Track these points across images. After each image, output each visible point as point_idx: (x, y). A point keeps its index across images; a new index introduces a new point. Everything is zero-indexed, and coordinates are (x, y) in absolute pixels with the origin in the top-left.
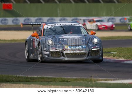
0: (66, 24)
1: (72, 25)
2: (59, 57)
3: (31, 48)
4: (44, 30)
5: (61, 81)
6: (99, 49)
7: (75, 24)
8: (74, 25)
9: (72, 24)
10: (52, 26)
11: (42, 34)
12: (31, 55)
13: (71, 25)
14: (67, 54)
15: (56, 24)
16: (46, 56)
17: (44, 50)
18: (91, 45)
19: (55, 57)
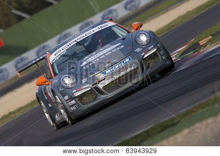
0: (84, 34)
1: (95, 32)
2: (95, 99)
3: (50, 105)
4: (52, 66)
5: (162, 131)
6: (156, 50)
7: (99, 27)
8: (99, 30)
9: (94, 29)
10: (62, 51)
11: (52, 74)
12: (56, 116)
13: (93, 33)
14: (105, 88)
15: (68, 44)
16: (74, 108)
17: (66, 101)
18: (138, 50)
19: (90, 102)
